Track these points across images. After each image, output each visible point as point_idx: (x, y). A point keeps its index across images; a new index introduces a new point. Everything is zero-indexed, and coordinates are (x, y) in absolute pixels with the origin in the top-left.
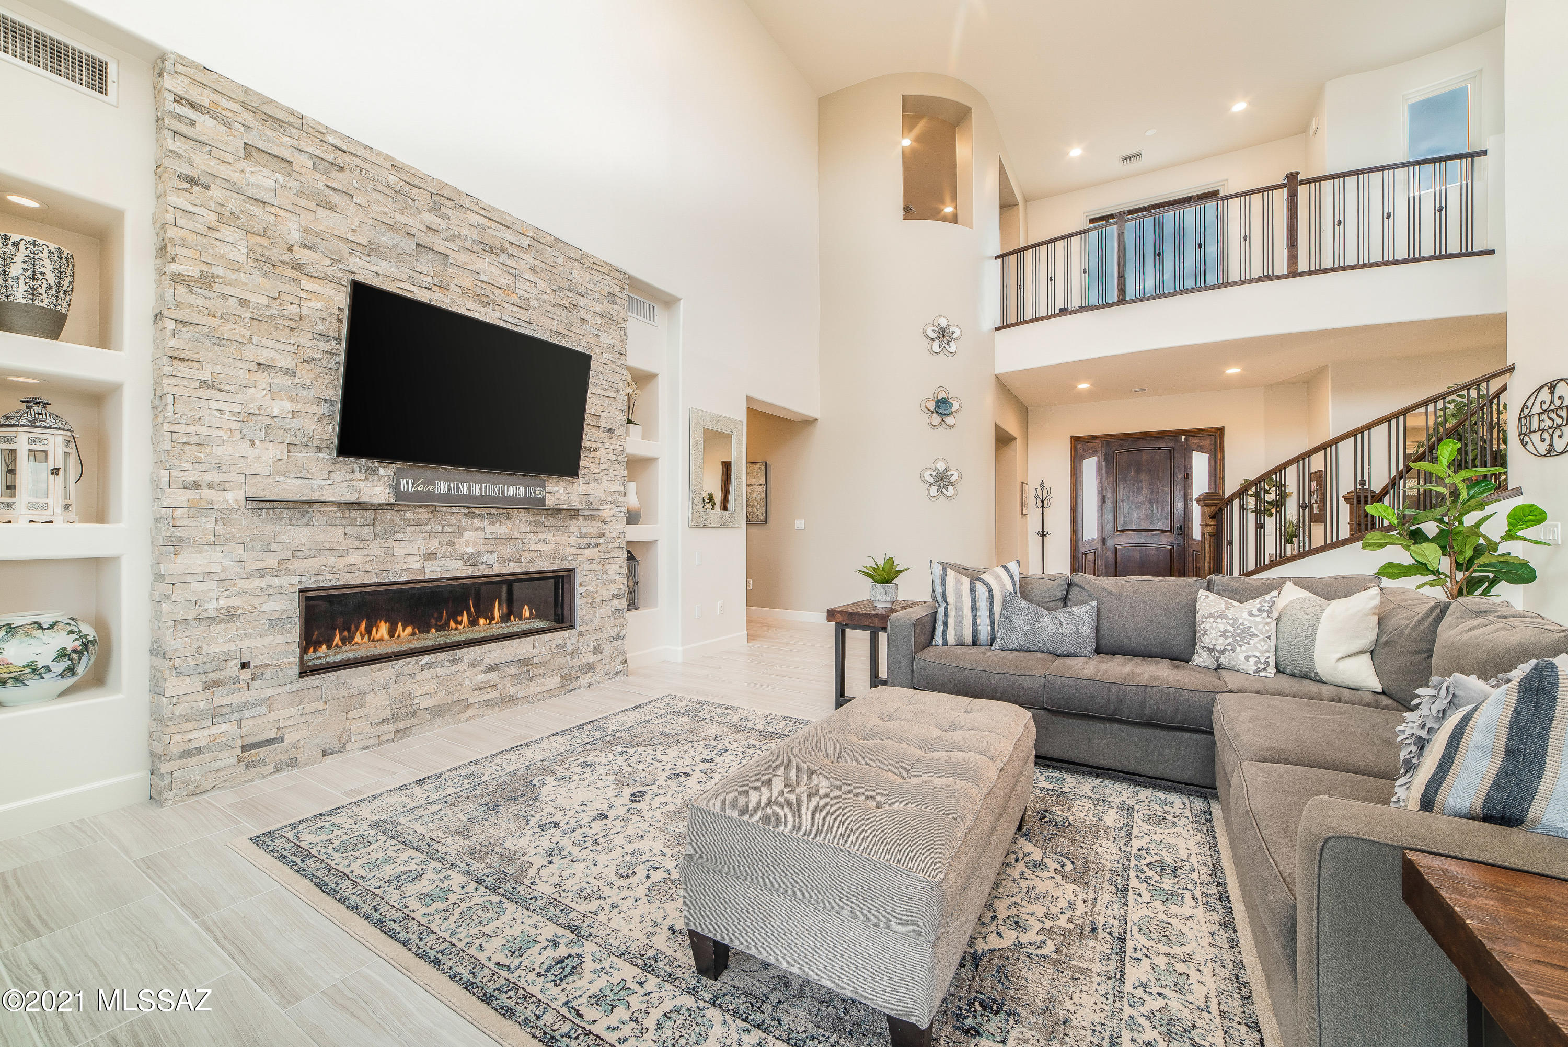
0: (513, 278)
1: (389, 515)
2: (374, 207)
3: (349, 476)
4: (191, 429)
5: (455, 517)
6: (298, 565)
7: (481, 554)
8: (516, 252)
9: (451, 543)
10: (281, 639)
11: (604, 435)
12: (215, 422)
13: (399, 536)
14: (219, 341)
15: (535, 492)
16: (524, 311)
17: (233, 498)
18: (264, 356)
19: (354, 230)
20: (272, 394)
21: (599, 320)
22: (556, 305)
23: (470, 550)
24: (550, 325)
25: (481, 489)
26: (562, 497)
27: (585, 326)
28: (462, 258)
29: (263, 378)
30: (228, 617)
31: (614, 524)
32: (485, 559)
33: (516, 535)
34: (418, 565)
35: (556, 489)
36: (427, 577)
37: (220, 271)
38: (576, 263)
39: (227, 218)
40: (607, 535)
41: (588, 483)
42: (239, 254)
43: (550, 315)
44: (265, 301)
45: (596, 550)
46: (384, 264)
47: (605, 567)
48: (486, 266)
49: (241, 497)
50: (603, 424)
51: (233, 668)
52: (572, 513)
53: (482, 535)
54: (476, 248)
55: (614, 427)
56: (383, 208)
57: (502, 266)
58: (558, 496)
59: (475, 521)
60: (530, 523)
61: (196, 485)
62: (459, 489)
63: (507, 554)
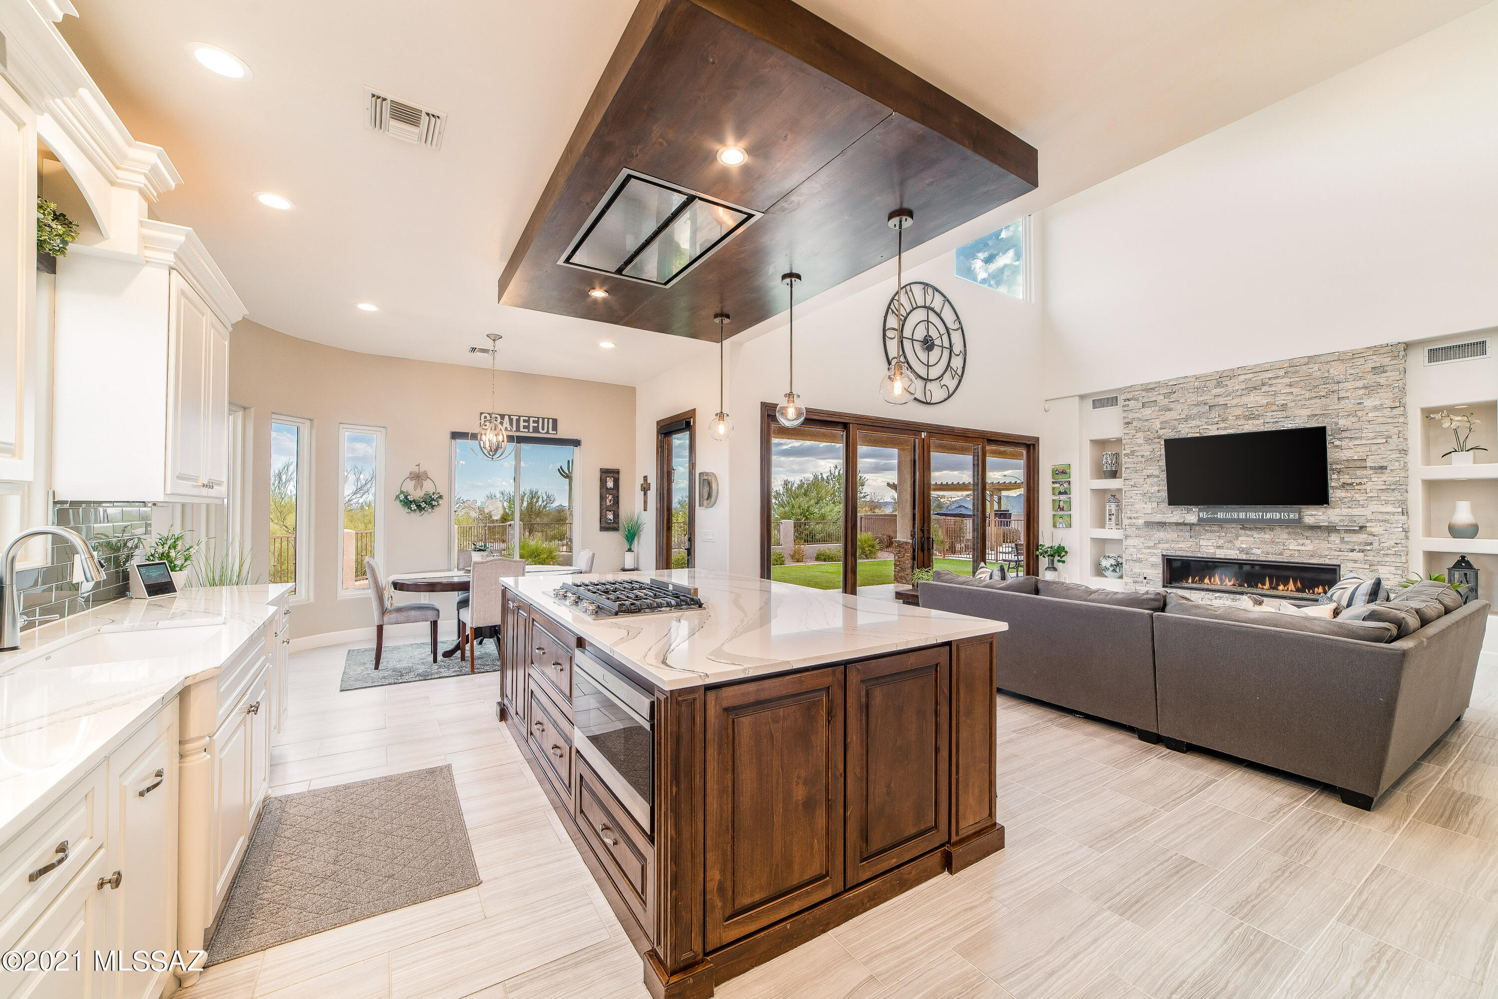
0: (1273, 397)
1: (1197, 528)
2: (1188, 400)
3: (1180, 512)
4: (1129, 500)
5: (1234, 529)
6: (1161, 546)
7: (1250, 548)
8: (1274, 381)
9: (1230, 542)
10: (1155, 572)
11: (1371, 472)
12: (1135, 498)
13: (1202, 537)
14: (1136, 471)
15: (1289, 516)
16: (1282, 412)
17: (1140, 522)
18: (1149, 472)
19: (1180, 414)
20: (1152, 485)
21: (1361, 392)
22: (1311, 398)
23: (1244, 546)
24: (1306, 412)
25: (1246, 515)
26: (1321, 518)
27: (1343, 402)
28: (1235, 402)
29: (1149, 481)
30: (1139, 561)
31: (1386, 536)
32: (1254, 551)
33: (1277, 540)
34: (1212, 551)
35: (1314, 513)
36: (1217, 556)
37: (1136, 448)
38: (1333, 363)
39: (1138, 430)
40: (1376, 545)
41: (1349, 507)
42: (1141, 441)
43: (1306, 407)
44: (1149, 453)
45: (1361, 554)
46: (1194, 422)
47: (1375, 568)
48: (1253, 399)
49: (1143, 521)
50: (1368, 464)
51: (1141, 578)
52: (1331, 529)
53: (1252, 539)
54: (1244, 392)
55: (1385, 464)
56: (1193, 398)
57: (1264, 394)
58: (1317, 517)
59: (1247, 532)
60: (1289, 533)
61: (1131, 518)
62: (1231, 515)
63: (1270, 550)
